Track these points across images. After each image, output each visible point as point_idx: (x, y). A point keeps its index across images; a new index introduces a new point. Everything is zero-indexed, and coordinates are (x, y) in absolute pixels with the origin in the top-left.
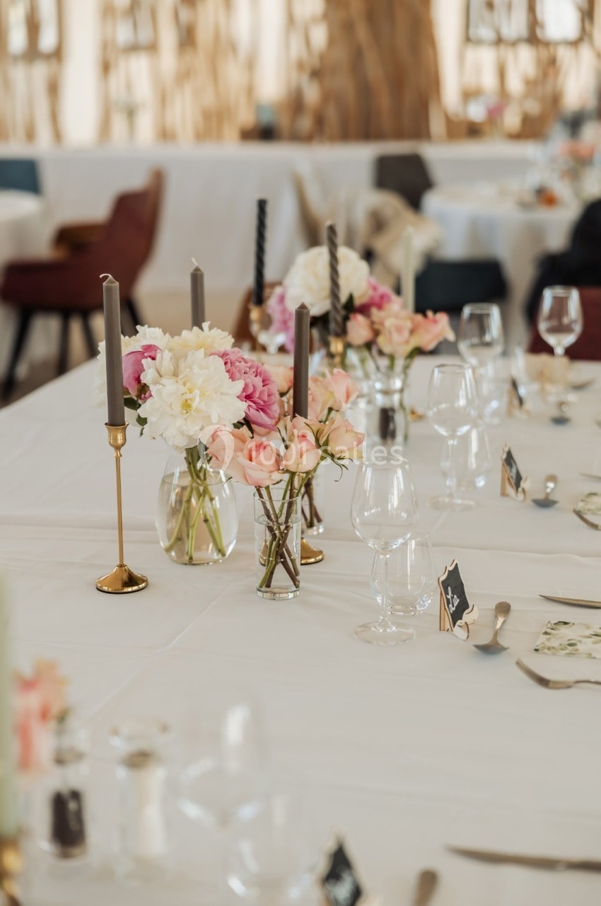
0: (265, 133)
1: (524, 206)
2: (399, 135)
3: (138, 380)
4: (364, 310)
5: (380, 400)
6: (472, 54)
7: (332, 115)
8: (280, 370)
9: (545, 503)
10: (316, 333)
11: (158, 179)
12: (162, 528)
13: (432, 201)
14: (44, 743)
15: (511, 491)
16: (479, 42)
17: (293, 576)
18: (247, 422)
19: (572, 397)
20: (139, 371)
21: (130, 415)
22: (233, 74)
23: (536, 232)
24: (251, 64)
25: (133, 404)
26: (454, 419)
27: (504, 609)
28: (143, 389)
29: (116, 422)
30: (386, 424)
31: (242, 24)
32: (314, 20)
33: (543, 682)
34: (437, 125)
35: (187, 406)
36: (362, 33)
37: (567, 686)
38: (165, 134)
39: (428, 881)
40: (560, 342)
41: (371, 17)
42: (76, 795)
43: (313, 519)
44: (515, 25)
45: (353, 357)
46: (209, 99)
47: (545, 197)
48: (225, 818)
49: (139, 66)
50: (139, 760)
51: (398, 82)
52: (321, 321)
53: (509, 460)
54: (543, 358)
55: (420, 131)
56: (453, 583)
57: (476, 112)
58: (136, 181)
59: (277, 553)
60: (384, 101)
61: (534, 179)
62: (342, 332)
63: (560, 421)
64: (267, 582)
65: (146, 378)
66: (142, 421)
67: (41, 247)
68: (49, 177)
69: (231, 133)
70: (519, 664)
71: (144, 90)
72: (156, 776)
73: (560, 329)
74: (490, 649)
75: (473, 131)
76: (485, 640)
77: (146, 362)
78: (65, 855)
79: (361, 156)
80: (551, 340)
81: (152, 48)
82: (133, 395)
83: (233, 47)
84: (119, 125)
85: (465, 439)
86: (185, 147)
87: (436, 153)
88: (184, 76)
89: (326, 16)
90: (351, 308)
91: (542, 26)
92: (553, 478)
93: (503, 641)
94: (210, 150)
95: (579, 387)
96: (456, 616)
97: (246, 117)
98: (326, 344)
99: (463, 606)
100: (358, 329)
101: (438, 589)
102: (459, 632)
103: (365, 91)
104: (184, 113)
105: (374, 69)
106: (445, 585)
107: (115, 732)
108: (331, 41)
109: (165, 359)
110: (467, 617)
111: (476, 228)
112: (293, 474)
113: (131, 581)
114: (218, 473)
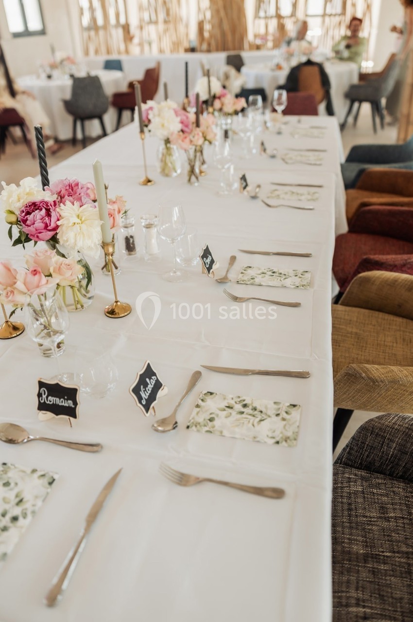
0: (193, 50)
1: (273, 70)
2: (234, 49)
3: (147, 118)
4: (219, 98)
5: (224, 127)
6: (257, 21)
7: (213, 43)
8: (192, 117)
9: (273, 157)
10: (204, 106)
11: (159, 64)
12: (158, 165)
13: (244, 70)
14: (120, 220)
15: (263, 153)
16: (260, 18)
17: (197, 178)
18: (182, 131)
19: (283, 127)
20: (148, 114)
21: (146, 129)
22: (182, 29)
23: (275, 78)
24: (187, 26)
25: (146, 126)
26: (245, 131)
27: (259, 186)
28: (149, 121)
29: (142, 131)
30: (226, 134)
31: (184, 12)
32: (206, 9)
33: (269, 206)
34: (246, 46)
35: (163, 125)
36: (222, 13)
37: (276, 207)
38: (161, 51)
39: (233, 259)
40: (280, 108)
41: (225, 7)
42: (132, 237)
43: (203, 163)
44: (272, 11)
45: (216, 113)
46: (174, 38)
47: (279, 67)
48: (173, 240)
49: (152, 28)
50: (148, 226)
51: (234, 30)
52: (205, 102)
53: (262, 144)
54: (274, 114)
55: (241, 48)
56: (244, 178)
57: (258, 42)
58: (152, 65)
59: (192, 171)
60: (229, 37)
61: (275, 61)
62: (212, 105)
63: (279, 133)
64: (189, 180)
65: (150, 117)
66: (150, 131)
67: (124, 88)
68: (125, 66)
69: (182, 50)
70: (263, 201)
71: (154, 36)
72: (154, 231)
73: (280, 104)
74: (254, 197)
75: (258, 48)
76: (253, 194)
77: (150, 112)
78: (130, 255)
79: (222, 56)
80: (277, 108)
81: (156, 23)
82: (146, 123)
83: (181, 19)
84: (146, 47)
85: (249, 138)
86: (168, 54)
87: (245, 55)
88: (166, 31)
89: (210, 8)
90: (214, 97)
91: (280, 9)
92: (275, 149)
93: (258, 195)
94: (175, 56)
95: (286, 123)
96: (245, 188)
97: (186, 45)
98: (207, 109)
99: (247, 185)
100: (217, 104)
101: (239, 180)
102: (245, 192)
103: (223, 34)
104: (166, 44)
105: (226, 26)
106: (241, 179)
107: (142, 218)
108: (212, 16)
109: (156, 110)
110: (248, 188)
111: (258, 78)
112: (196, 146)
113: (149, 181)
114: (173, 146)
